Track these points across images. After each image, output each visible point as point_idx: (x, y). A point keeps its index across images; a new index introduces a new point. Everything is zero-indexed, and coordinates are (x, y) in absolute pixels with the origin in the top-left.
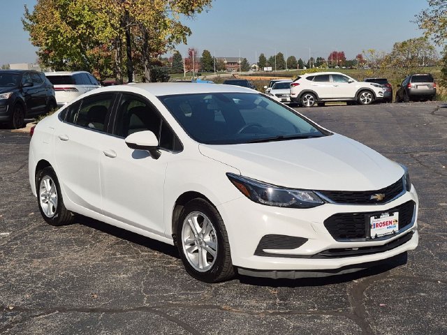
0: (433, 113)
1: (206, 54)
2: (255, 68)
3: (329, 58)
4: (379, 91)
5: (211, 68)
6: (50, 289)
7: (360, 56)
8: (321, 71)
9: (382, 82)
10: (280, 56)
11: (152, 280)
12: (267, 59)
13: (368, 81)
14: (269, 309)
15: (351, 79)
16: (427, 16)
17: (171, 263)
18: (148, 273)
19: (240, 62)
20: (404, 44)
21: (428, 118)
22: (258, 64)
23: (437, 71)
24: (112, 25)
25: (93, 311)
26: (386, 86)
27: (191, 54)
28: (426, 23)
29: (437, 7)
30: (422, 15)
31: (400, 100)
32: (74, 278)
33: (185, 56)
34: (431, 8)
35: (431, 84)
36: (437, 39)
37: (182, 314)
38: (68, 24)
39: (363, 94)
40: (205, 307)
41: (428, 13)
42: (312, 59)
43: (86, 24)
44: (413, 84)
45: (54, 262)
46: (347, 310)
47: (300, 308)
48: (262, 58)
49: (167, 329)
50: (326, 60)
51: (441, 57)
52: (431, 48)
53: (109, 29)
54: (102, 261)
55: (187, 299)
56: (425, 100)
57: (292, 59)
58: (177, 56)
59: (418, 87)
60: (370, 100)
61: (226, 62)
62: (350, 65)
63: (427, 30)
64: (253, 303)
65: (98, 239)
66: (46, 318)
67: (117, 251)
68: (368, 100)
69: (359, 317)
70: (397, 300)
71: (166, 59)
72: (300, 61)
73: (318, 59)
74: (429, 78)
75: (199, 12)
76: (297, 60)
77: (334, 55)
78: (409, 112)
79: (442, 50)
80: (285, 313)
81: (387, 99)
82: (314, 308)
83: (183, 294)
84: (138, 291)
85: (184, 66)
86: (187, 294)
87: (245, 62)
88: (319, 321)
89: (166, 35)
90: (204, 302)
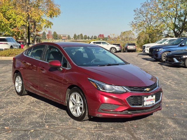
0: (137, 56)
1: (55, 33)
2: (72, 39)
3: (99, 36)
4: (118, 48)
5: (57, 38)
6: (6, 122)
7: (109, 36)
8: (96, 41)
9: (118, 45)
10: (81, 35)
11: (47, 117)
12: (77, 35)
13: (114, 44)
14: (95, 128)
15: (108, 44)
16: (133, 23)
17: (53, 111)
18: (45, 115)
19: (67, 36)
20: (124, 32)
21: (136, 58)
22: (74, 37)
23: (135, 42)
24: (23, 20)
25: (25, 131)
26: (119, 47)
27: (49, 32)
28: (133, 25)
29: (136, 20)
30: (132, 23)
31: (124, 52)
32: (15, 117)
33: (47, 33)
34: (135, 20)
35: (134, 46)
36: (137, 31)
37: (62, 132)
38: (6, 19)
39: (112, 49)
40: (70, 128)
41: (134, 22)
42: (92, 36)
43: (13, 19)
44: (128, 46)
45: (6, 111)
46: (124, 129)
47: (106, 128)
48: (75, 35)
49: (57, 138)
50: (98, 37)
51: (137, 37)
52: (133, 34)
53: (22, 21)
54: (26, 110)
55: (62, 125)
56: (132, 52)
57: (85, 36)
58: (44, 33)
59: (131, 47)
60: (115, 51)
61: (62, 36)
62: (106, 39)
63: (133, 28)
64: (89, 126)
65: (23, 101)
66: (6, 134)
67: (31, 106)
68: (114, 51)
69: (129, 131)
70: (141, 125)
71: (40, 34)
72: (88, 37)
73: (95, 36)
74: (134, 45)
75: (56, 17)
76: (87, 36)
77: (100, 35)
78: (129, 56)
79: (137, 35)
80: (101, 130)
81: (120, 51)
82: (112, 128)
83: (61, 123)
84: (42, 122)
85: (47, 37)
86: (62, 123)
87: (69, 36)
88: (115, 133)
89: (43, 25)
90: (70, 126)
